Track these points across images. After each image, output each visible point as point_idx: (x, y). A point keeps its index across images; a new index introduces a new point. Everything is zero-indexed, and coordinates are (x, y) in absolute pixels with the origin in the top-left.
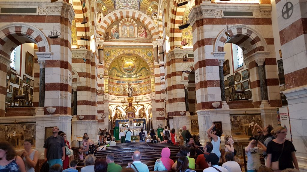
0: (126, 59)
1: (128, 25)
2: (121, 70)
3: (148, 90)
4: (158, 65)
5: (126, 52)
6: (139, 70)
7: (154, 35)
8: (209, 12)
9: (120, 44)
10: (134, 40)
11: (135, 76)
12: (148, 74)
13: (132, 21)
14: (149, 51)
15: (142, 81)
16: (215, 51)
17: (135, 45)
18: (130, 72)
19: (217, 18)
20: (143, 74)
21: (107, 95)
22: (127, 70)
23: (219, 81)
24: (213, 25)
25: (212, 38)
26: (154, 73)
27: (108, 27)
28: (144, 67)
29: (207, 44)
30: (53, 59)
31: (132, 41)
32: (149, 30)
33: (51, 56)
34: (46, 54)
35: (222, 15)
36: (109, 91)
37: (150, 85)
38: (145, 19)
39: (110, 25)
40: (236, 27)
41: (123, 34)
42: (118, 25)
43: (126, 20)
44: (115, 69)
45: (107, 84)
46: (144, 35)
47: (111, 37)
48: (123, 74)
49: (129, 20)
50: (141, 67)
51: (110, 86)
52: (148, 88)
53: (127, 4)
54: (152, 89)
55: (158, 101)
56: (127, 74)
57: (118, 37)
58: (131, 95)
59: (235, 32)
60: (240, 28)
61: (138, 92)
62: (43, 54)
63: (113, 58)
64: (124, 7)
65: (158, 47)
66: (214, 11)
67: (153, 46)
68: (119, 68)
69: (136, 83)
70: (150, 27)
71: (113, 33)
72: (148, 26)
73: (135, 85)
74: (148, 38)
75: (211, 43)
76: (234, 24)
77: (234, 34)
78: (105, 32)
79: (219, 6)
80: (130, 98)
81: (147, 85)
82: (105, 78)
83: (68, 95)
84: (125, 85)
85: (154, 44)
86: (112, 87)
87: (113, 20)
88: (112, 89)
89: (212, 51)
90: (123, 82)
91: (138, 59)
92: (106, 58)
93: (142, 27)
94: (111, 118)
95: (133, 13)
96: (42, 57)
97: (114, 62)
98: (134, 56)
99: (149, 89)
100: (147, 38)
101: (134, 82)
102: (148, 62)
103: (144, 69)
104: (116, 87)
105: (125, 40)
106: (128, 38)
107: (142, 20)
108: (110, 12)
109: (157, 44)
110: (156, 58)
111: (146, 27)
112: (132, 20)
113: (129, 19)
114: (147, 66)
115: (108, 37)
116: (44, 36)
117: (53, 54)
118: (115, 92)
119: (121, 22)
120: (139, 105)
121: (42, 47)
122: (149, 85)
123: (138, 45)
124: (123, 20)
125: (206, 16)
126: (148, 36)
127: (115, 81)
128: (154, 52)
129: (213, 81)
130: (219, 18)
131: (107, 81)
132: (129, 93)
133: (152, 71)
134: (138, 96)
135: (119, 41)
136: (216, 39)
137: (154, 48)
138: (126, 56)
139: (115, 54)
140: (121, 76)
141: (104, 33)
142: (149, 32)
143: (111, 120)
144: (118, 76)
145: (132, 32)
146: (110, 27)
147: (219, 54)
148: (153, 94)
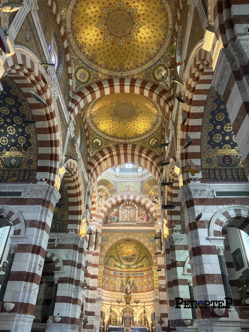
0: (125, 245)
1: (129, 208)
2: (119, 259)
3: (150, 286)
5: (126, 237)
6: (140, 259)
8: (198, 192)
9: (120, 229)
10: (135, 224)
11: (135, 266)
12: (150, 264)
13: (133, 205)
14: (151, 237)
15: (143, 273)
16: (210, 235)
17: (136, 229)
18: (130, 261)
19: (209, 198)
20: (145, 265)
21: (100, 291)
22: (127, 259)
23: (221, 276)
24: (205, 206)
25: (205, 220)
26: (157, 264)
27: (108, 211)
28: (146, 255)
29: (200, 227)
30: (26, 243)
31: (132, 225)
32: (151, 214)
33: (25, 240)
34: (20, 238)
35: (214, 196)
36: (103, 284)
37: (153, 279)
38: (147, 202)
39: (111, 209)
40: (233, 208)
41: (123, 218)
42: (118, 209)
43: (127, 204)
44: (113, 257)
45: (102, 275)
46: (146, 218)
47: (110, 222)
48: (121, 263)
49: (130, 204)
50: (142, 255)
51: (105, 278)
52: (151, 283)
53: (128, 189)
54: (156, 284)
55: (162, 302)
56: (126, 264)
57: (118, 221)
58: (129, 292)
59: (232, 214)
60: (238, 209)
61: (139, 288)
62: (17, 238)
63: (110, 244)
64: (125, 191)
66: (204, 191)
67: (155, 230)
68: (118, 256)
69: (136, 276)
70: (152, 210)
71: (113, 216)
72: (149, 209)
73: (135, 278)
74: (150, 222)
75: (204, 226)
76: (230, 204)
77: (232, 217)
78: (105, 216)
79: (210, 186)
80: (128, 296)
81: (150, 279)
82: (100, 268)
83: (33, 288)
84: (123, 277)
85: (157, 229)
86: (107, 280)
87: (113, 204)
88: (107, 282)
89: (207, 235)
90: (121, 274)
91: (139, 245)
92: (103, 245)
93: (144, 210)
94: (104, 324)
95: (134, 197)
96: (15, 241)
97: (111, 249)
98: (134, 241)
101: (134, 274)
102: (150, 249)
103: (146, 258)
104: (112, 280)
105: (124, 224)
106: (128, 222)
107: (143, 203)
108: (110, 197)
109: (160, 229)
112: (133, 203)
113: (130, 202)
114: (150, 254)
115: (107, 221)
116: (23, 218)
117: (27, 238)
118: (111, 286)
119: (122, 205)
120: (139, 306)
121: (17, 230)
123: (139, 229)
124: (124, 203)
125: (196, 196)
127: (112, 273)
129: (213, 275)
130: (211, 199)
131: (102, 272)
132: (126, 289)
133: (154, 261)
134: (139, 294)
135: (118, 225)
136: (210, 221)
137: (156, 233)
138: (125, 242)
139: (113, 240)
140: (119, 266)
141: (103, 217)
143: (103, 327)
144: (115, 266)
145: (132, 215)
146: (110, 210)
147: (216, 239)
148: (156, 292)
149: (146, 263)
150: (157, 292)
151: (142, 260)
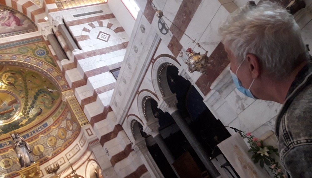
3: (69, 134)
4: (70, 64)
6: (29, 104)
7: (36, 14)
14: (37, 48)
15: (46, 123)
20: (43, 108)
26: (68, 86)
28: (39, 88)
37: (70, 118)
46: (14, 22)
50: (32, 93)
52: (68, 129)
54: (80, 118)
55: (106, 138)
58: (28, 161)
61: (48, 152)
65: (55, 30)
67: (42, 36)
69: (34, 135)
73: (32, 140)
74: (25, 26)
80: (30, 168)
81: (63, 124)
84: (5, 150)
85: (44, 31)
99: (71, 128)
100: (23, 26)
101: (28, 135)
102: (45, 68)
103: (41, 95)
109: (51, 27)
110: (60, 53)
111: (13, 9)
122: (67, 120)
126: (23, 23)
128: (50, 46)
132: (21, 159)
133: (62, 83)
134: (51, 161)
137: (46, 39)
142: (24, 15)
148: (86, 130)
149: (45, 103)
150: (89, 129)
151: (34, 102)
